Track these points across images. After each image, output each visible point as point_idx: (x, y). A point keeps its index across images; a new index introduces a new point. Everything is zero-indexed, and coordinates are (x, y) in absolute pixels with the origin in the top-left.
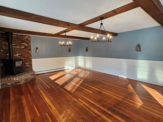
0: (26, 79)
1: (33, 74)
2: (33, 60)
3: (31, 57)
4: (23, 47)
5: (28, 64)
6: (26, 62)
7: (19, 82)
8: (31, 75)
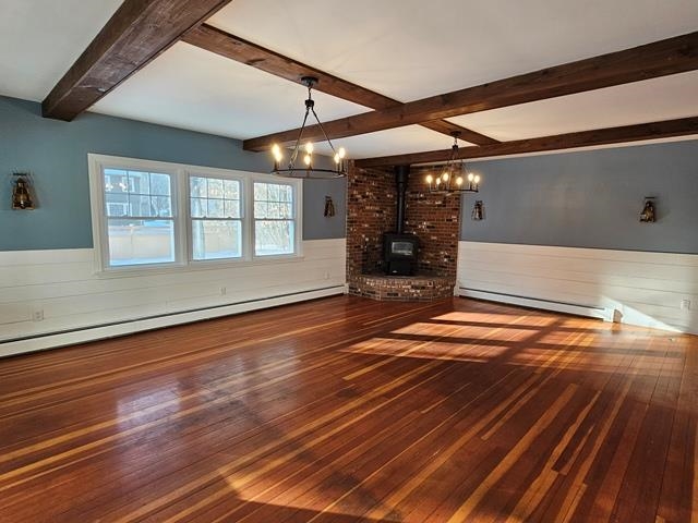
0: (394, 292)
1: (423, 288)
2: (462, 245)
3: (453, 235)
4: (440, 203)
5: (446, 257)
6: (441, 250)
7: (374, 293)
8: (412, 287)
